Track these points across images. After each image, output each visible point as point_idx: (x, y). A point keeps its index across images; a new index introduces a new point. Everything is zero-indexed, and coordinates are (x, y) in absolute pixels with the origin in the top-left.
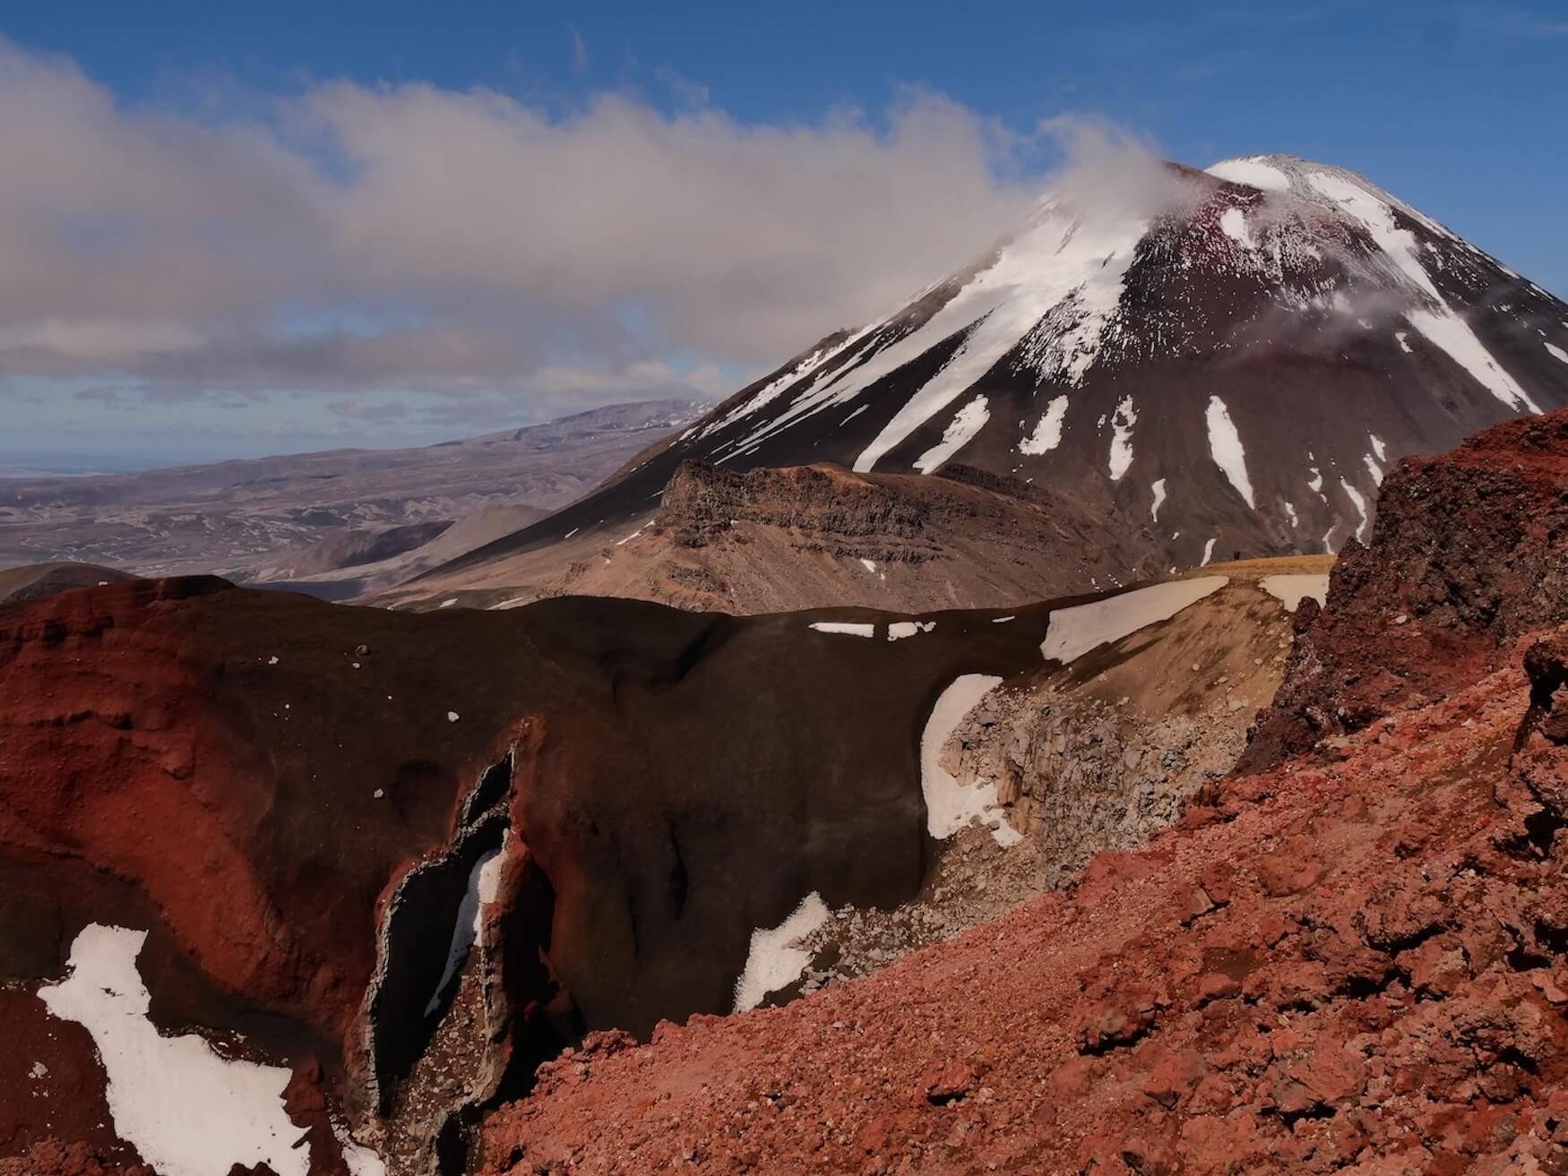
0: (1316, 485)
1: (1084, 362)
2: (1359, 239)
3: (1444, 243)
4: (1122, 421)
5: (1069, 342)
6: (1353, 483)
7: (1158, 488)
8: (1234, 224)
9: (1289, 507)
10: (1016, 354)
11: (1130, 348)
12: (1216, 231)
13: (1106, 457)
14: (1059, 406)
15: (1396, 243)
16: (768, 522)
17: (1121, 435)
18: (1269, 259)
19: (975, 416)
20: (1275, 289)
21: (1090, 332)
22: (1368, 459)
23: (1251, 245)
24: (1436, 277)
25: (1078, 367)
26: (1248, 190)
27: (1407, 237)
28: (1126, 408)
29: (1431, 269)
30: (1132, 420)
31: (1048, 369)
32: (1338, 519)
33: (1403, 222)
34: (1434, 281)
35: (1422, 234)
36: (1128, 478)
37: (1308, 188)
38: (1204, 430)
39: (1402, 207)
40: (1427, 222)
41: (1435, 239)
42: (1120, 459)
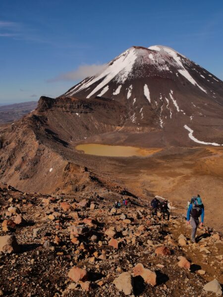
0: (161, 98)
1: (125, 79)
2: (171, 58)
3: (185, 59)
4: (130, 89)
5: (123, 76)
6: (167, 98)
7: (135, 100)
8: (151, 56)
9: (156, 102)
10: (114, 79)
11: (132, 77)
12: (148, 58)
13: (127, 95)
14: (120, 87)
15: (177, 59)
16: (58, 107)
17: (130, 91)
18: (156, 62)
19: (106, 89)
20: (157, 67)
21: (126, 75)
22: (170, 94)
23: (154, 60)
24: (183, 64)
25: (124, 80)
26: (154, 51)
27: (179, 58)
28: (131, 87)
29: (183, 63)
30: (132, 88)
31: (119, 81)
32: (164, 104)
33: (179, 55)
34: (183, 65)
35: (181, 57)
36: (130, 98)
37: (163, 50)
38: (143, 90)
39: (179, 53)
40: (183, 56)
41: (184, 58)
42: (129, 95)
